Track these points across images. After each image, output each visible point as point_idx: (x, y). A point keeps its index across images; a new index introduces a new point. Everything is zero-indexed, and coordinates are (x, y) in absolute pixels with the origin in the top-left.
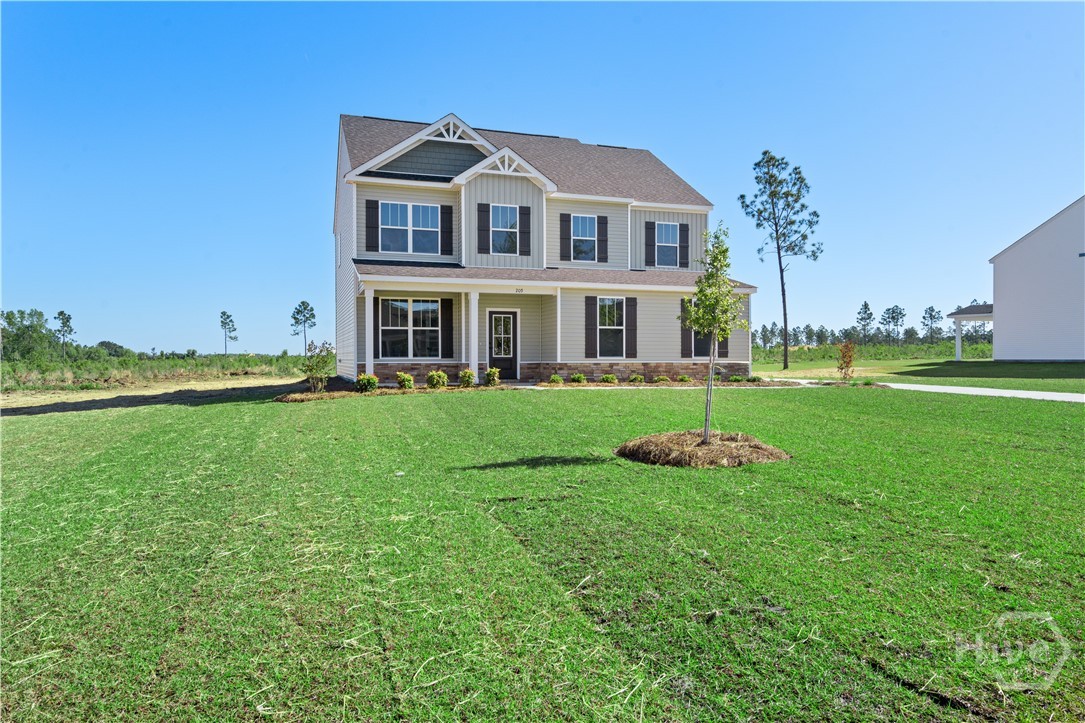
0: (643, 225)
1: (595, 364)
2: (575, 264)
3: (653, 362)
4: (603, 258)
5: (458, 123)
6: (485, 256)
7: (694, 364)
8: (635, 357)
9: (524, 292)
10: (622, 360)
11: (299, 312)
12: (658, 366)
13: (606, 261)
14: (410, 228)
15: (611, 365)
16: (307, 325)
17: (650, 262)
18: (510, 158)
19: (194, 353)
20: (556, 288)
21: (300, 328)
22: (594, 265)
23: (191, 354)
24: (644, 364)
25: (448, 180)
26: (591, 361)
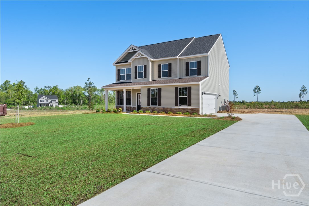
0: (185, 63)
1: (150, 108)
2: (162, 78)
3: (166, 107)
4: (170, 76)
5: (133, 47)
6: (136, 79)
7: (179, 108)
8: (161, 106)
9: (134, 88)
10: (157, 107)
11: (255, 89)
12: (167, 108)
13: (171, 77)
14: (125, 74)
15: (154, 108)
16: (258, 93)
17: (187, 75)
18: (140, 53)
19: (244, 101)
20: (140, 87)
21: (256, 94)
22: (167, 78)
23: (243, 102)
24: (163, 108)
25: (127, 62)
26: (149, 107)
